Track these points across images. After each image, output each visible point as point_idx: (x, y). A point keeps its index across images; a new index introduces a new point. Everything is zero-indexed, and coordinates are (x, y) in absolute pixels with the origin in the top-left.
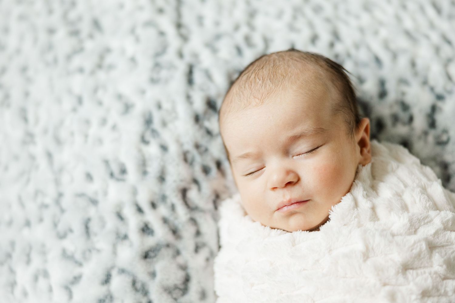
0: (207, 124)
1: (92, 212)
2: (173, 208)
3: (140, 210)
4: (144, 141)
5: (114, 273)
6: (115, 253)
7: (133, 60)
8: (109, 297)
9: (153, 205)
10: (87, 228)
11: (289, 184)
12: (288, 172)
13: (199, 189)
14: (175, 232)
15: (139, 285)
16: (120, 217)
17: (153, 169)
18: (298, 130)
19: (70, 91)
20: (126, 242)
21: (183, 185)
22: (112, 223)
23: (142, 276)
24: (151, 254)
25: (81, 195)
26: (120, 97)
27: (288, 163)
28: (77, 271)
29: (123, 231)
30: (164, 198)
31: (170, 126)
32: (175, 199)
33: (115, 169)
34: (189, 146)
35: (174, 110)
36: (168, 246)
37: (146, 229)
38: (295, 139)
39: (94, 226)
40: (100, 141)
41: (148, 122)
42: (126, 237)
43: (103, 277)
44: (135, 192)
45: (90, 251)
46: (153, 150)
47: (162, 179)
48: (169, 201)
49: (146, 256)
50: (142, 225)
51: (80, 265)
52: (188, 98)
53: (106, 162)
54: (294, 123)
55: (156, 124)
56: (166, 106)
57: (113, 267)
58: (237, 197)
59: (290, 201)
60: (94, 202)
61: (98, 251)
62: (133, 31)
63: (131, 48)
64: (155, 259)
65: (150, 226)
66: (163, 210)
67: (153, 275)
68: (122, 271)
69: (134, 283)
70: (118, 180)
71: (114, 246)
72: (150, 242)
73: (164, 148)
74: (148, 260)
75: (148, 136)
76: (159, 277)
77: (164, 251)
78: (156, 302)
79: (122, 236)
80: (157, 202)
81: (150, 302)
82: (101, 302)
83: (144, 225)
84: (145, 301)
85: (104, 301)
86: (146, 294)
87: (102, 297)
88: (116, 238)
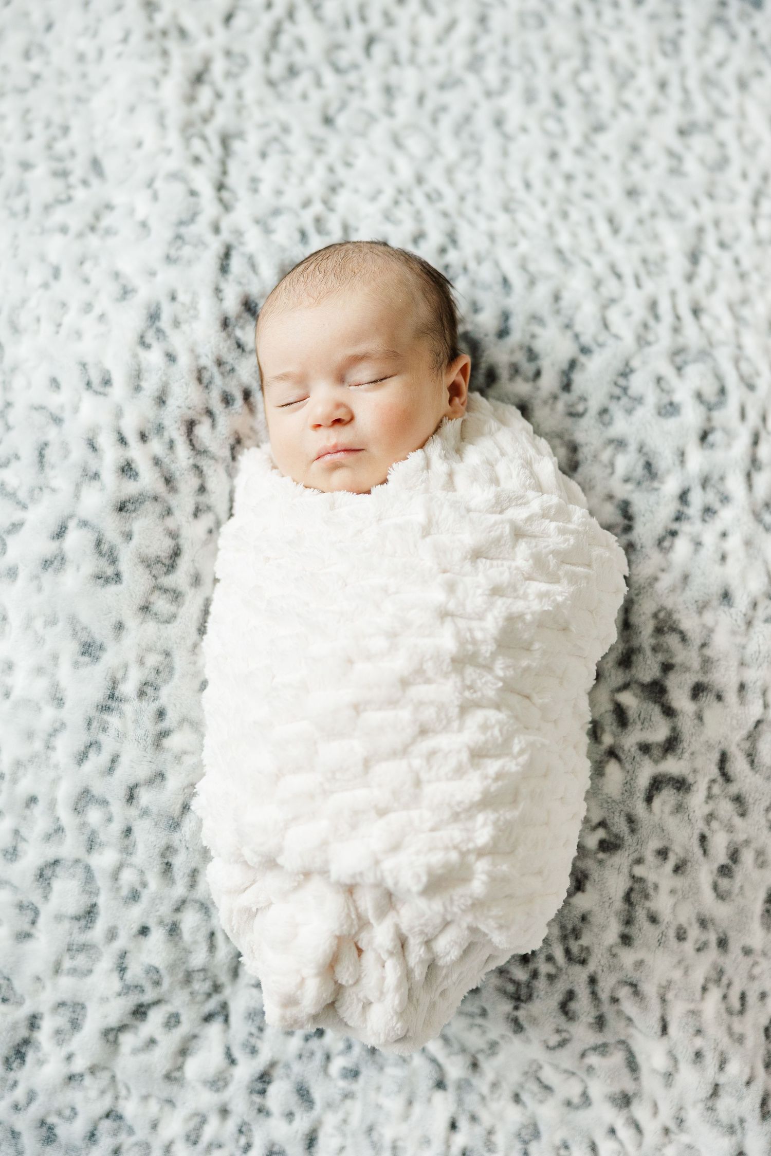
0: (239, 333)
1: (52, 434)
2: (171, 445)
3: (122, 441)
4: (143, 343)
5: (72, 525)
6: (77, 496)
7: (144, 225)
8: (59, 558)
9: (143, 437)
10: (41, 456)
11: (338, 421)
12: (339, 405)
13: (213, 426)
14: (168, 480)
15: (105, 548)
16: (92, 446)
17: (151, 385)
18: (361, 349)
19: (43, 258)
20: (96, 484)
21: (191, 414)
22: (79, 452)
23: (112, 534)
24: (130, 506)
25: (40, 408)
26: (117, 275)
27: (340, 393)
28: (18, 515)
29: (93, 467)
30: (160, 429)
31: (185, 327)
32: (177, 433)
33: (95, 377)
34: (207, 361)
35: (194, 306)
36: (156, 499)
37: (127, 470)
38: (356, 360)
39: (52, 455)
40: (79, 335)
41: (154, 316)
42: (96, 476)
43: (55, 528)
44: (119, 414)
45: (41, 489)
46: (154, 357)
47: (161, 401)
48: (166, 434)
49: (121, 508)
50: (122, 462)
51: (24, 507)
52: (218, 290)
53: (84, 365)
54: (358, 338)
55: (165, 322)
56: (182, 297)
57: (71, 517)
58: (266, 447)
59: (335, 446)
60: (57, 420)
61: (53, 490)
62: (150, 184)
63: (143, 208)
64: (134, 515)
65: (133, 466)
66: (156, 446)
67: (128, 536)
68: (84, 524)
69: (99, 543)
70: (97, 393)
71: (78, 487)
72: (131, 488)
73: (171, 357)
74: (124, 514)
75: (150, 338)
76: (136, 541)
77: (148, 505)
78: (125, 576)
79: (91, 474)
80: (149, 433)
81: (118, 575)
82: (47, 564)
83: (126, 463)
84: (110, 571)
85: (52, 563)
86: (114, 561)
87: (48, 557)
88: (82, 476)
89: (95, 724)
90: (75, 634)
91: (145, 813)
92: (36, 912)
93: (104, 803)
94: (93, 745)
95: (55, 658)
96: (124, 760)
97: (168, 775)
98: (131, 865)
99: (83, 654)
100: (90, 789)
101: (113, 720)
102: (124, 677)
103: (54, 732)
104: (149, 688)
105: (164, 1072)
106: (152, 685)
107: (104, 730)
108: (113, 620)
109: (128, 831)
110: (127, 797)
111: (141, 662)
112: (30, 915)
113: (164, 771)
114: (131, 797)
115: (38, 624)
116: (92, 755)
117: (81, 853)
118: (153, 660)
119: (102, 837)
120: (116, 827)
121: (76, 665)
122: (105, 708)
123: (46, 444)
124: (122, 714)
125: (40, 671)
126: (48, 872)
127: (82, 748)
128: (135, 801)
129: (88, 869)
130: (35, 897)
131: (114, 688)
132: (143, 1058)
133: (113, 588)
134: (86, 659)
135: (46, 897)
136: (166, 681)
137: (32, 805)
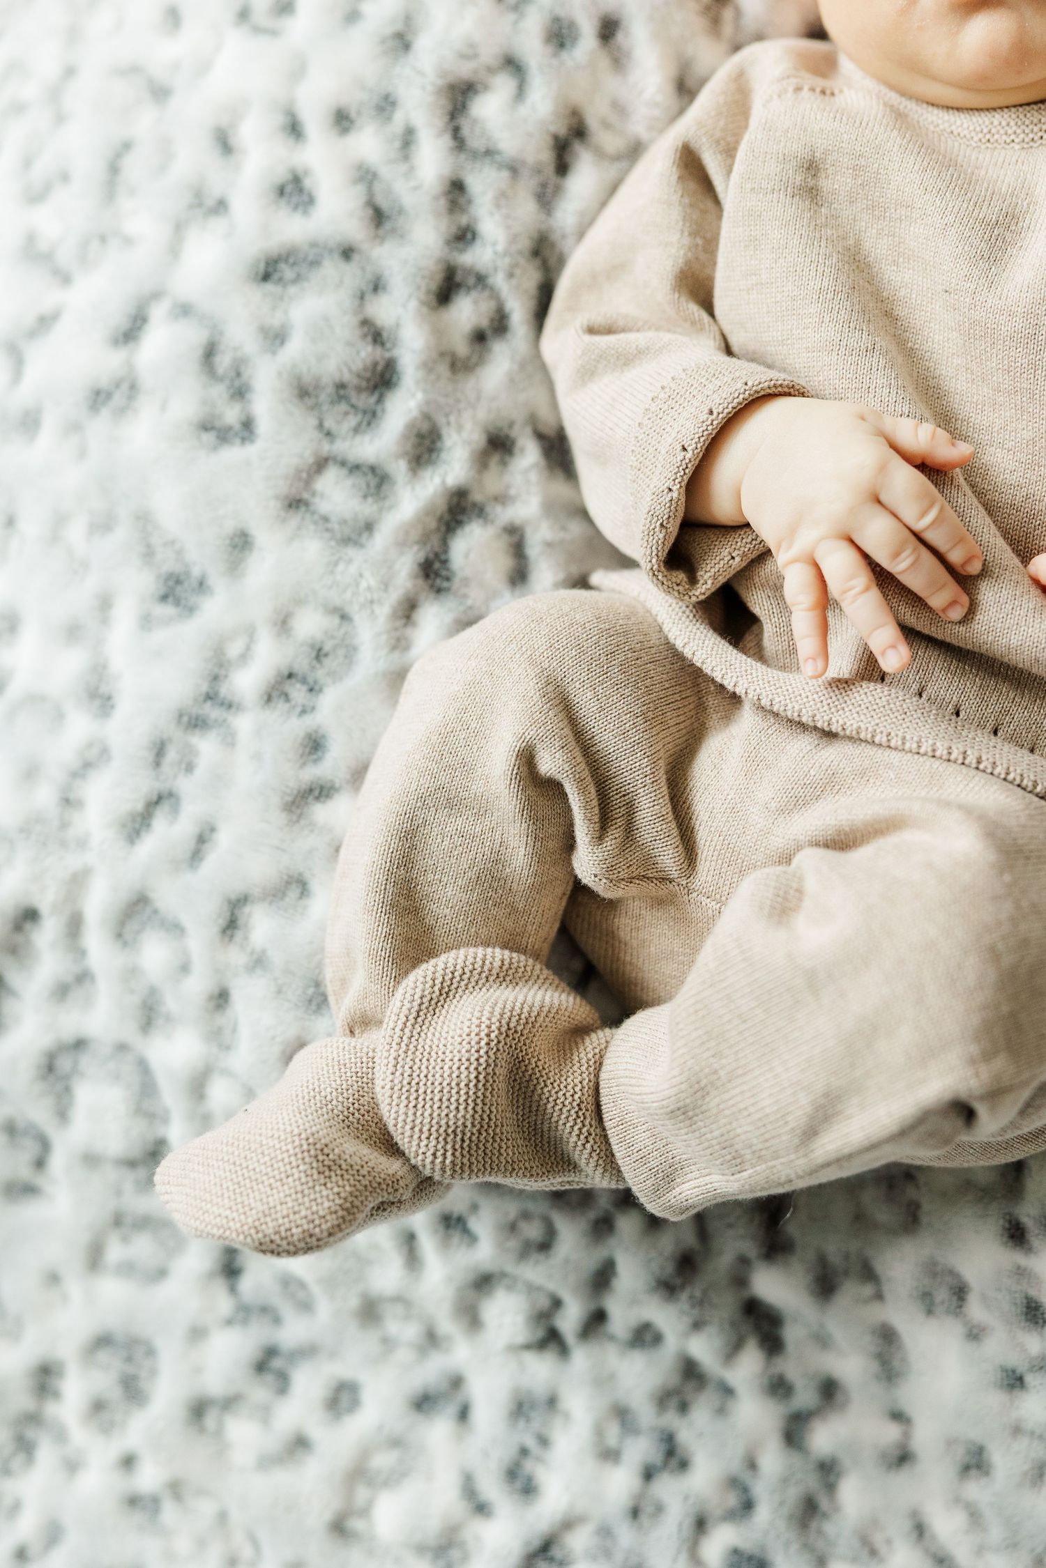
1: (144, 122)
2: (408, 139)
3: (294, 129)
5: (158, 313)
6: (174, 250)
8: (125, 386)
9: (343, 120)
10: (114, 169)
13: (521, 92)
14: (379, 216)
15: (223, 362)
16: (225, 143)
17: (380, 9)
20: (218, 225)
21: (465, 70)
22: (193, 157)
23: (241, 336)
24: (288, 272)
25: (134, 70)
28: (52, 297)
29: (215, 189)
30: (386, 105)
32: (423, 114)
36: (347, 253)
37: (293, 191)
39: (134, 166)
42: (221, 206)
43: (118, 318)
44: (298, 71)
45: (103, 239)
47: (401, 42)
48: (399, 118)
49: (268, 272)
50: (281, 174)
51: (65, 279)
57: (156, 295)
60: (160, 93)
61: (128, 241)
64: (292, 290)
65: (307, 183)
66: (370, 144)
67: (276, 337)
68: (184, 310)
69: (209, 353)
70: (258, 30)
71: (179, 228)
72: (293, 229)
74: (269, 287)
76: (295, 348)
77: (331, 268)
78: (264, 425)
79: (210, 202)
80: (359, 113)
81: (248, 425)
82: (98, 398)
83: (290, 177)
84: (231, 415)
85: (109, 395)
86: (240, 393)
87: (104, 383)
88: (191, 207)
89: (172, 755)
90: (148, 554)
91: (259, 962)
92: (45, 1145)
93: (176, 929)
94: (161, 800)
95: (105, 604)
96: (224, 839)
97: (314, 886)
98: (226, 1072)
99: (164, 598)
100: (152, 895)
101: (206, 746)
102: (245, 657)
103: (85, 767)
104: (298, 686)
105: (328, 1516)
106: (304, 681)
107: (190, 768)
108: (230, 526)
109: (221, 998)
110: (222, 922)
111: (283, 624)
112: (29, 1149)
113: (307, 875)
114: (231, 926)
115: (76, 532)
116: (160, 823)
117: (129, 1032)
118: (310, 624)
119: (171, 1003)
120: (197, 986)
121: (146, 622)
122: (196, 723)
123: (127, 146)
124: (230, 741)
125: (73, 632)
126: (64, 1064)
127: (140, 807)
128: (239, 935)
129: (143, 1066)
130: (39, 1113)
131: (216, 678)
132: (282, 1478)
133: (233, 454)
134: (168, 610)
135: (63, 1114)
136: (336, 676)
137: (28, 926)
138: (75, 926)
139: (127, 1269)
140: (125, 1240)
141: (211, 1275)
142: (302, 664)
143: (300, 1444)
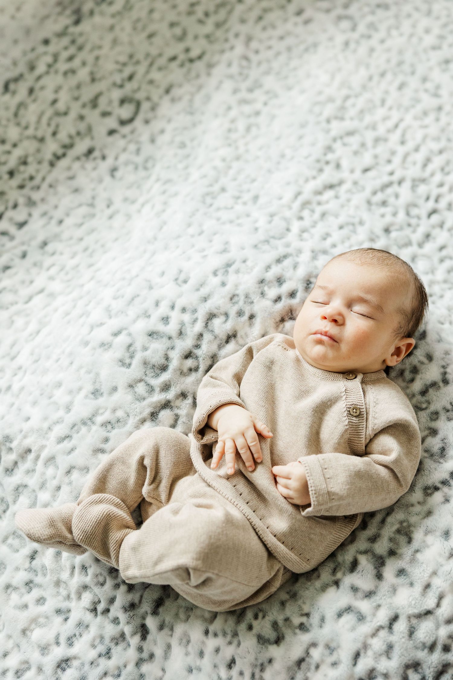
0: (266, 288)
2: (195, 321)
3: (173, 307)
4: (215, 274)
5: (124, 332)
6: (134, 321)
7: (256, 229)
8: (109, 345)
9: (184, 310)
10: (133, 299)
11: (335, 321)
12: (340, 314)
14: (181, 333)
15: (132, 349)
16: (157, 304)
17: (204, 291)
18: (367, 297)
19: (201, 225)
20: (146, 320)
21: (215, 311)
22: (149, 304)
23: (138, 345)
24: (155, 337)
25: (148, 281)
26: (227, 243)
27: (344, 310)
28: (106, 320)
29: (150, 312)
30: (195, 311)
31: (240, 275)
32: (201, 315)
33: (182, 277)
34: (241, 291)
35: (252, 269)
36: (170, 338)
37: (165, 320)
38: (362, 300)
39: (137, 301)
40: (189, 259)
41: (229, 265)
42: (149, 317)
43: (115, 329)
44: (180, 296)
45: (122, 312)
46: (216, 281)
47: (205, 299)
48: (196, 315)
49: (151, 334)
50: (165, 315)
51: (110, 317)
53: (181, 271)
54: (369, 291)
55: (231, 270)
56: (249, 263)
57: (126, 329)
60: (151, 288)
61: (127, 315)
62: (272, 215)
63: (262, 223)
64: (154, 340)
65: (169, 320)
66: (187, 318)
67: (145, 349)
68: (130, 334)
69: (130, 346)
70: (177, 284)
71: (138, 317)
72: (161, 327)
73: (223, 284)
74: (150, 338)
75: (220, 273)
76: (148, 353)
77: (165, 340)
78: (133, 366)
79: (147, 315)
80: (188, 310)
81: (130, 365)
82: (103, 345)
83: (166, 317)
84: (127, 361)
85: (105, 345)
86: (132, 357)
87: (105, 342)
88: (143, 314)
89: (76, 428)
90: (95, 382)
91: (70, 483)
92: (7, 507)
93: (57, 468)
94: (68, 437)
95: (80, 389)
96: (76, 452)
97: (90, 471)
99: (93, 393)
100: (56, 457)
101: (84, 429)
102: (102, 414)
103: (58, 422)
104: (110, 425)
105: (22, 627)
106: (112, 425)
107: (78, 432)
108: (114, 384)
109: (59, 488)
110: (67, 470)
111: (114, 411)
112: (4, 507)
113: (90, 468)
114: (69, 472)
115: (83, 371)
116: (66, 442)
117: (37, 487)
118: (120, 414)
119: (48, 485)
120: (55, 483)
121: (86, 397)
122: (84, 423)
123: (138, 296)
124: (89, 431)
125: (71, 392)
126: (20, 490)
127: (63, 436)
128: (69, 475)
129: (36, 498)
130: (10, 499)
131: (94, 415)
132: (17, 612)
133: (124, 369)
134: (92, 396)
135: (15, 502)
136: (119, 427)
137: (28, 453)
138: (37, 458)
139: (11, 546)
140: (13, 539)
141: (27, 556)
142: (113, 421)
143: (26, 606)
